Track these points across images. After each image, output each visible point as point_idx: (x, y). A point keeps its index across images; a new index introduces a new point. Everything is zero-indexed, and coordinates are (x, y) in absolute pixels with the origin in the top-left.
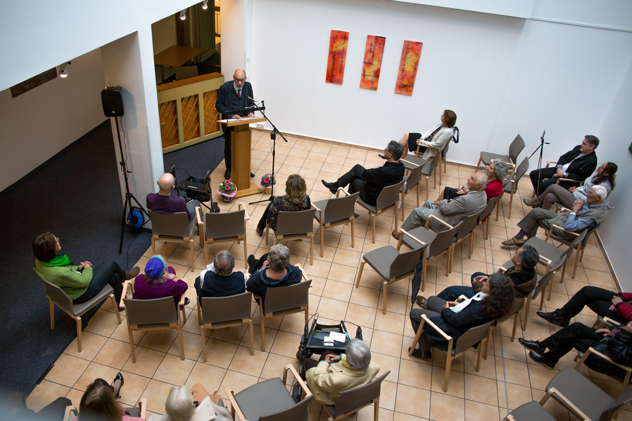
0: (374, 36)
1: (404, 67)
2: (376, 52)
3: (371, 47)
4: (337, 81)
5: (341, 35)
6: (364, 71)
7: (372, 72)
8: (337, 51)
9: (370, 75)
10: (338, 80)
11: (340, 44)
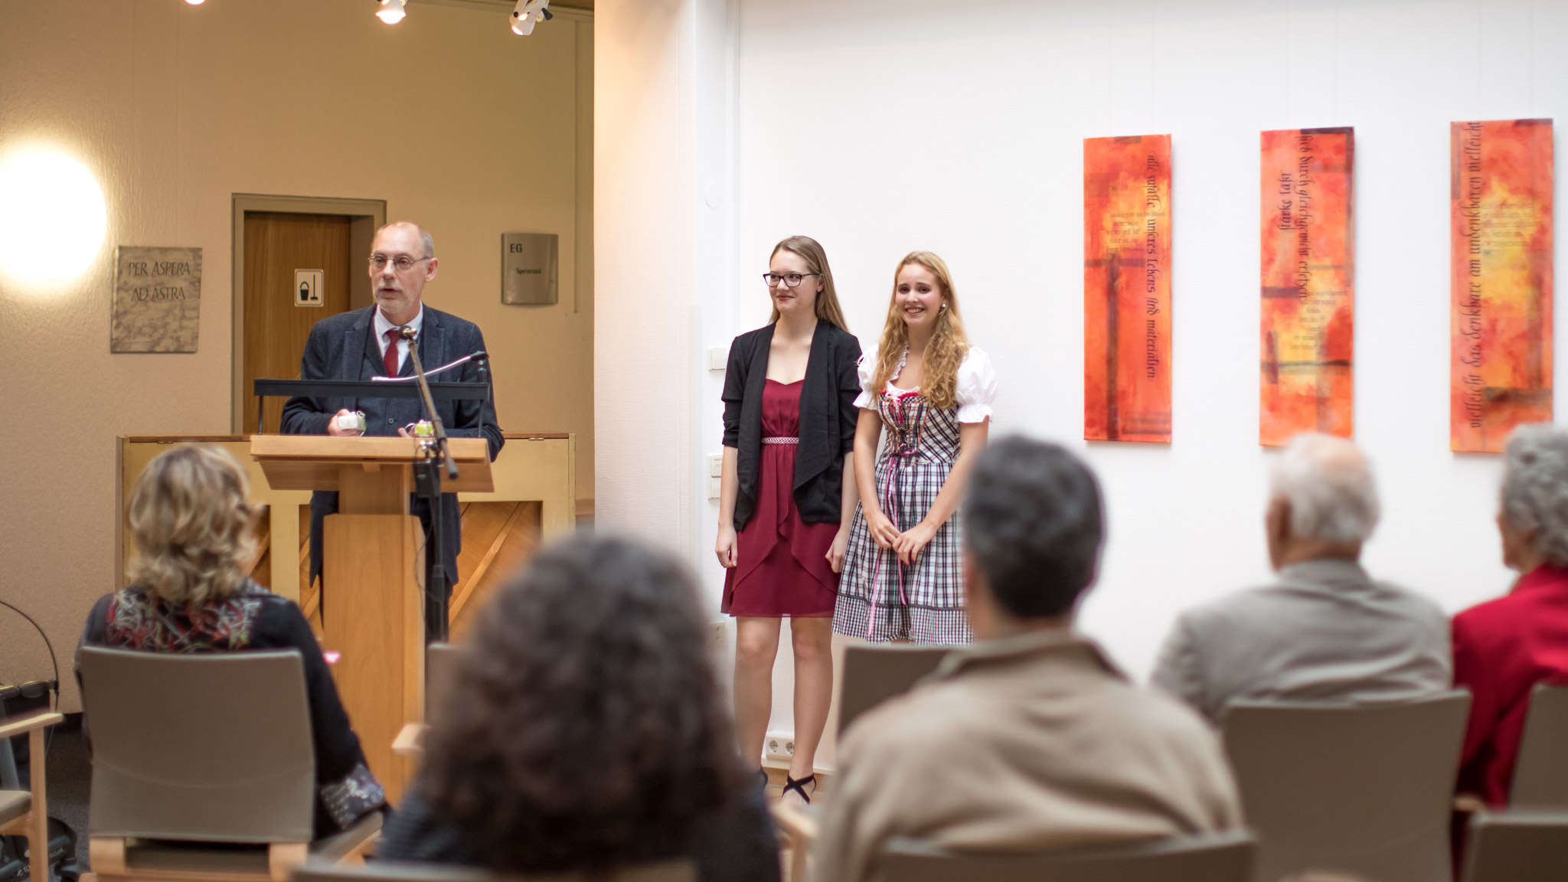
0: (1290, 132)
1: (1476, 280)
2: (1316, 218)
3: (1287, 197)
4: (1140, 426)
5: (1134, 157)
6: (1270, 340)
7: (1312, 343)
8: (1126, 250)
9: (1300, 359)
10: (1144, 421)
11: (1131, 206)
